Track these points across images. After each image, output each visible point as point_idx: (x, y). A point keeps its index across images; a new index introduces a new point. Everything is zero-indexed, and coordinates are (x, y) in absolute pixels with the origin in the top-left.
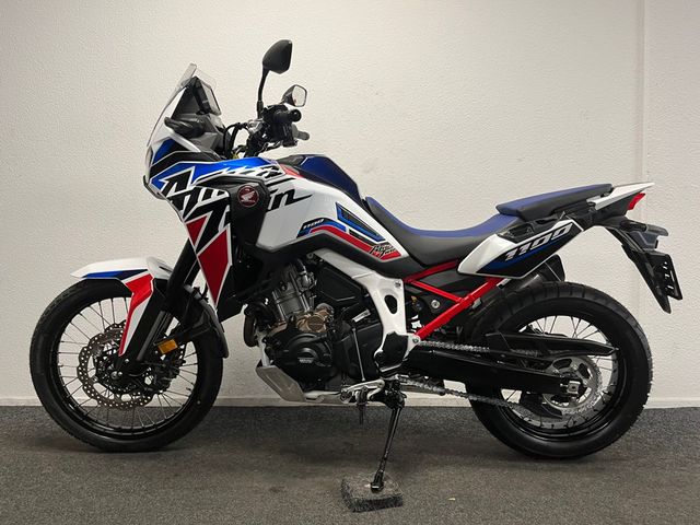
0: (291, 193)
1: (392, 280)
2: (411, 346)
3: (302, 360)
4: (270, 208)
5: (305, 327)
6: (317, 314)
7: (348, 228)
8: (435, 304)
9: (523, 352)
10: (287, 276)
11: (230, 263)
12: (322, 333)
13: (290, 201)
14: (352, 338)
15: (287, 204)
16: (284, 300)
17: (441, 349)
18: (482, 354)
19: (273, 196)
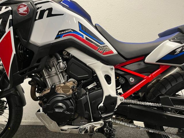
0: (50, 10)
1: (109, 66)
2: (119, 103)
3: (57, 110)
4: (37, 18)
5: (60, 91)
6: (68, 84)
7: (85, 36)
8: (132, 80)
9: (179, 106)
10: (52, 63)
11: (14, 52)
12: (69, 95)
13: (50, 15)
14: (86, 98)
15: (47, 17)
16: (50, 77)
17: (135, 104)
18: (157, 107)
19: (39, 11)
